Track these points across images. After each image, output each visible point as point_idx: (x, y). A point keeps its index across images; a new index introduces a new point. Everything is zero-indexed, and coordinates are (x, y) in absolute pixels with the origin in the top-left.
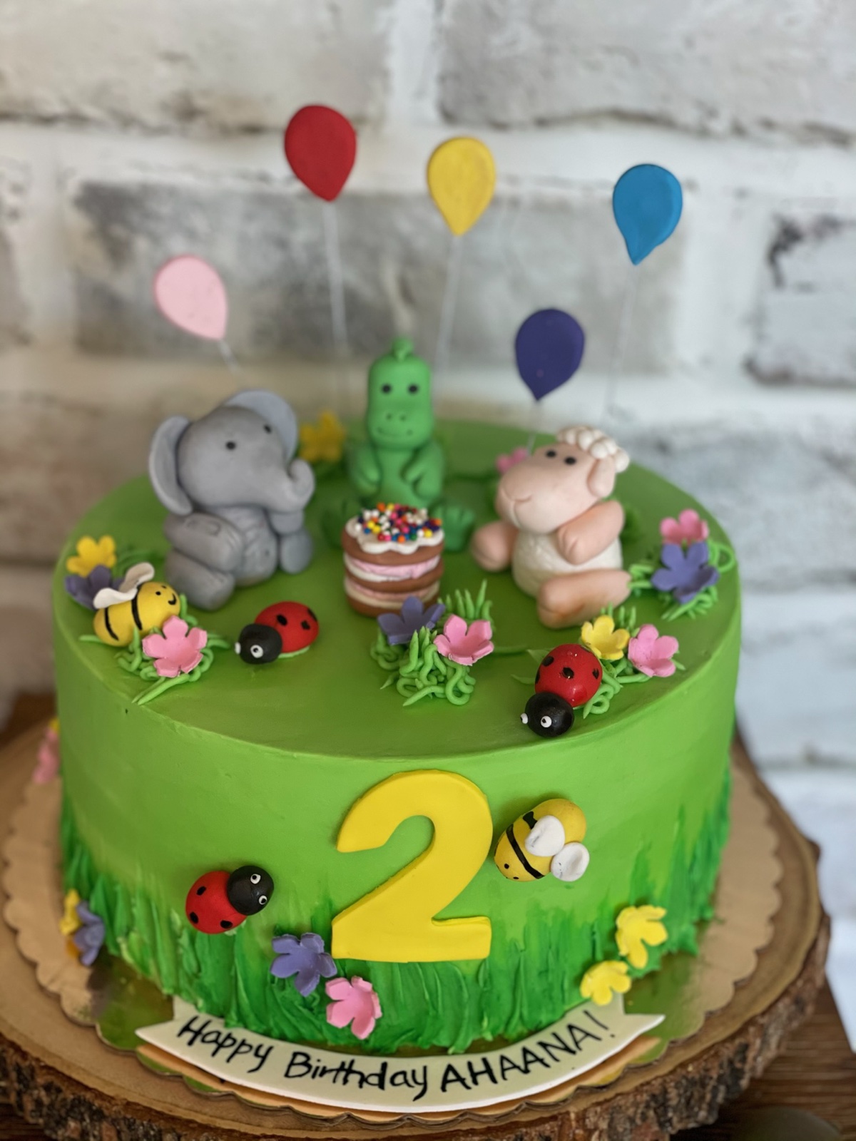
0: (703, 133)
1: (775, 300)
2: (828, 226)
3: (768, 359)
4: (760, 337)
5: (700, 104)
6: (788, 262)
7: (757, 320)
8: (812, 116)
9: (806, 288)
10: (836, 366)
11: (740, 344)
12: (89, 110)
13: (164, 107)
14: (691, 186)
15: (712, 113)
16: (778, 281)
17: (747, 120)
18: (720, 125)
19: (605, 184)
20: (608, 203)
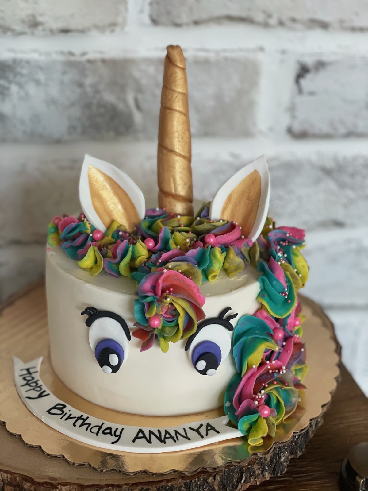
0: (266, 25)
1: (299, 100)
2: (321, 65)
3: (297, 127)
4: (293, 117)
5: (264, 12)
6: (303, 82)
7: (292, 109)
8: (311, 16)
9: (312, 94)
10: (326, 129)
11: (285, 121)
13: (23, 22)
14: (261, 49)
15: (270, 16)
16: (300, 91)
17: (284, 19)
18: (273, 21)
19: (225, 50)
20: (226, 59)
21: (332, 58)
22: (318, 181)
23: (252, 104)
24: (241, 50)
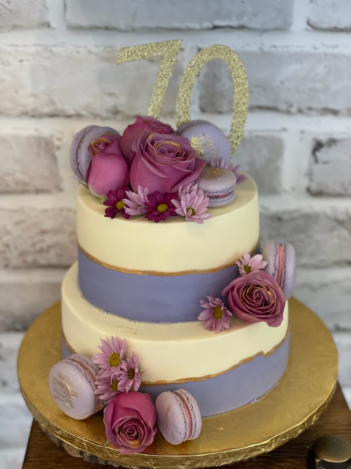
0: (288, 113)
1: (316, 168)
2: (332, 142)
3: (314, 187)
4: (311, 180)
5: (287, 103)
6: (319, 154)
7: (310, 174)
8: (325, 105)
9: (326, 163)
10: (338, 189)
11: (305, 182)
12: (83, 113)
13: (108, 111)
14: (285, 130)
15: (291, 106)
16: (316, 161)
17: (303, 108)
18: (294, 110)
19: (256, 131)
20: (257, 137)
21: (342, 137)
22: (332, 230)
23: (278, 170)
24: (269, 130)
